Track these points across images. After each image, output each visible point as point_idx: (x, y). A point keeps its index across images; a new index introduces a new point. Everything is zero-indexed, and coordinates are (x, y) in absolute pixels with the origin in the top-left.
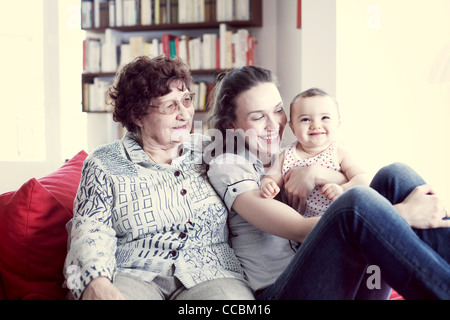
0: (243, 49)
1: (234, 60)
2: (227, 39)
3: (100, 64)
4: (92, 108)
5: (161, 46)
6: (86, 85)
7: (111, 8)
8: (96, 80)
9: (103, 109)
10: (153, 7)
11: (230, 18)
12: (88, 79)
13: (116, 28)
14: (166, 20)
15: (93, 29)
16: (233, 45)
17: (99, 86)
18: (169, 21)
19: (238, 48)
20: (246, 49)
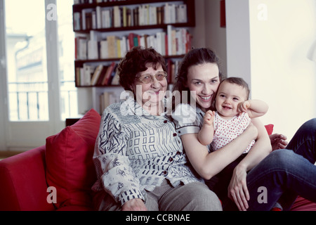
0: (183, 42)
1: (177, 49)
2: (172, 35)
3: (87, 54)
4: (82, 84)
5: (128, 41)
6: (78, 69)
7: (94, 16)
8: (84, 65)
9: (89, 84)
10: (122, 15)
11: (174, 21)
12: (79, 64)
13: (97, 30)
14: (131, 23)
15: (81, 31)
16: (177, 39)
17: (87, 69)
18: (132, 25)
19: (180, 41)
20: (185, 42)
